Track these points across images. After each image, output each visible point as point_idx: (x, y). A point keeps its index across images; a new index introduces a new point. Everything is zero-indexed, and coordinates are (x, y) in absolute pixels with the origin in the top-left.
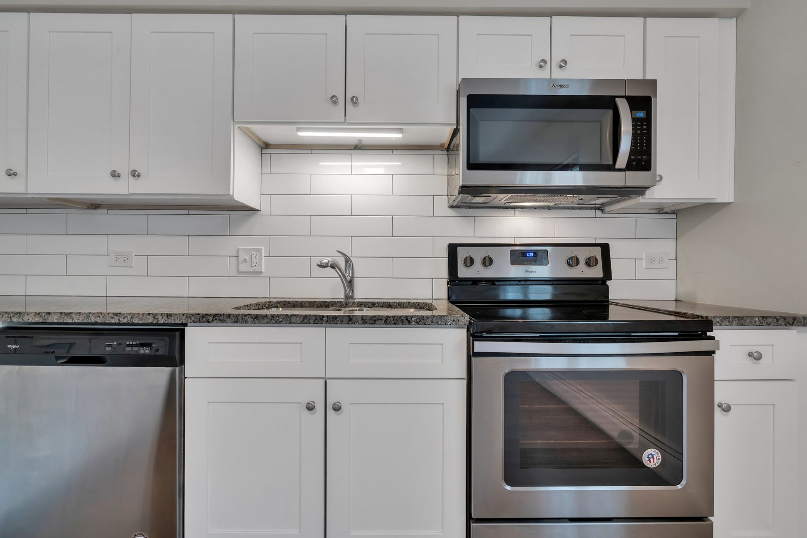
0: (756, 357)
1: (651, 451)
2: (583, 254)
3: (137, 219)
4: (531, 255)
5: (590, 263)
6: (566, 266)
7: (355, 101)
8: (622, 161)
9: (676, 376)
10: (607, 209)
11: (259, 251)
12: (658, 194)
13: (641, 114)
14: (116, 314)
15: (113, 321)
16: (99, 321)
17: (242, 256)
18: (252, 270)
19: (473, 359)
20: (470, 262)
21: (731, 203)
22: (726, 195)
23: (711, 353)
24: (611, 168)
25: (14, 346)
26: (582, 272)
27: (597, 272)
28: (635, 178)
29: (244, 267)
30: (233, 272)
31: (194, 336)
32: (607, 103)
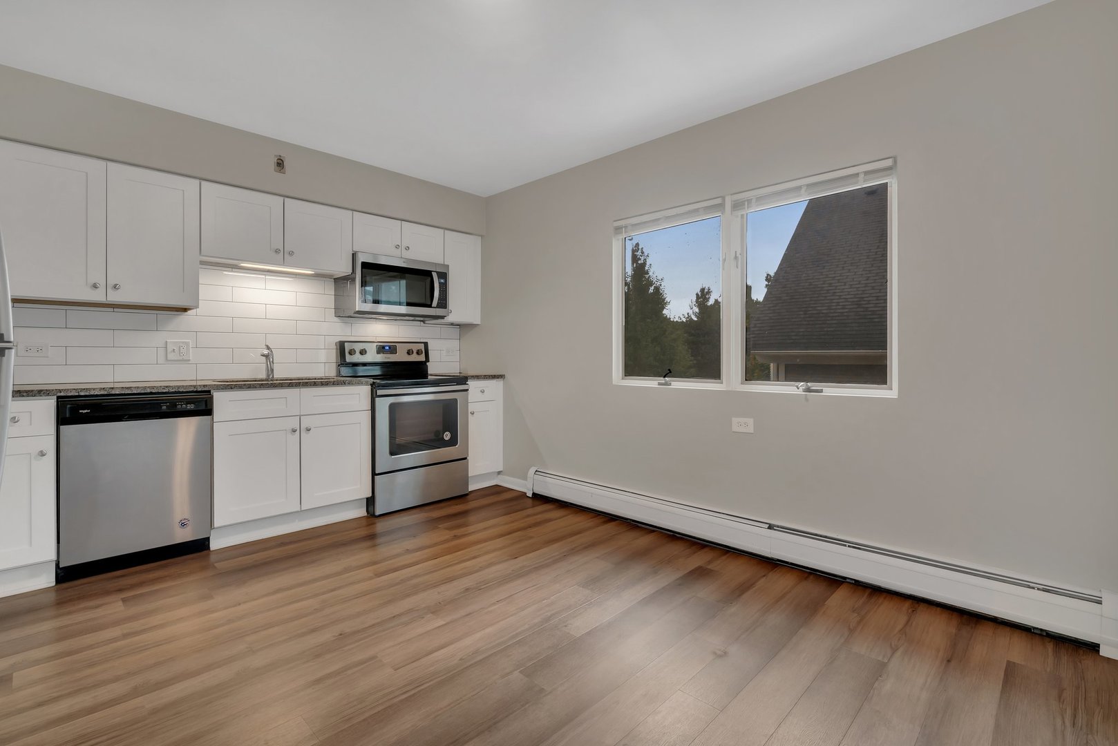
0: (483, 392)
1: (447, 433)
2: (415, 348)
3: (58, 314)
4: (388, 348)
5: (419, 353)
6: (407, 355)
7: (291, 253)
8: (435, 303)
9: (456, 400)
10: (427, 322)
11: (187, 344)
12: (450, 319)
13: (442, 281)
14: (167, 387)
15: (164, 391)
16: (153, 391)
17: (170, 348)
18: (181, 358)
19: (377, 399)
20: (352, 352)
21: (478, 325)
22: (477, 321)
23: (467, 390)
24: (430, 306)
25: (86, 411)
26: (414, 358)
27: (422, 358)
28: (439, 312)
29: (171, 356)
30: (161, 359)
31: (219, 398)
32: (428, 274)
